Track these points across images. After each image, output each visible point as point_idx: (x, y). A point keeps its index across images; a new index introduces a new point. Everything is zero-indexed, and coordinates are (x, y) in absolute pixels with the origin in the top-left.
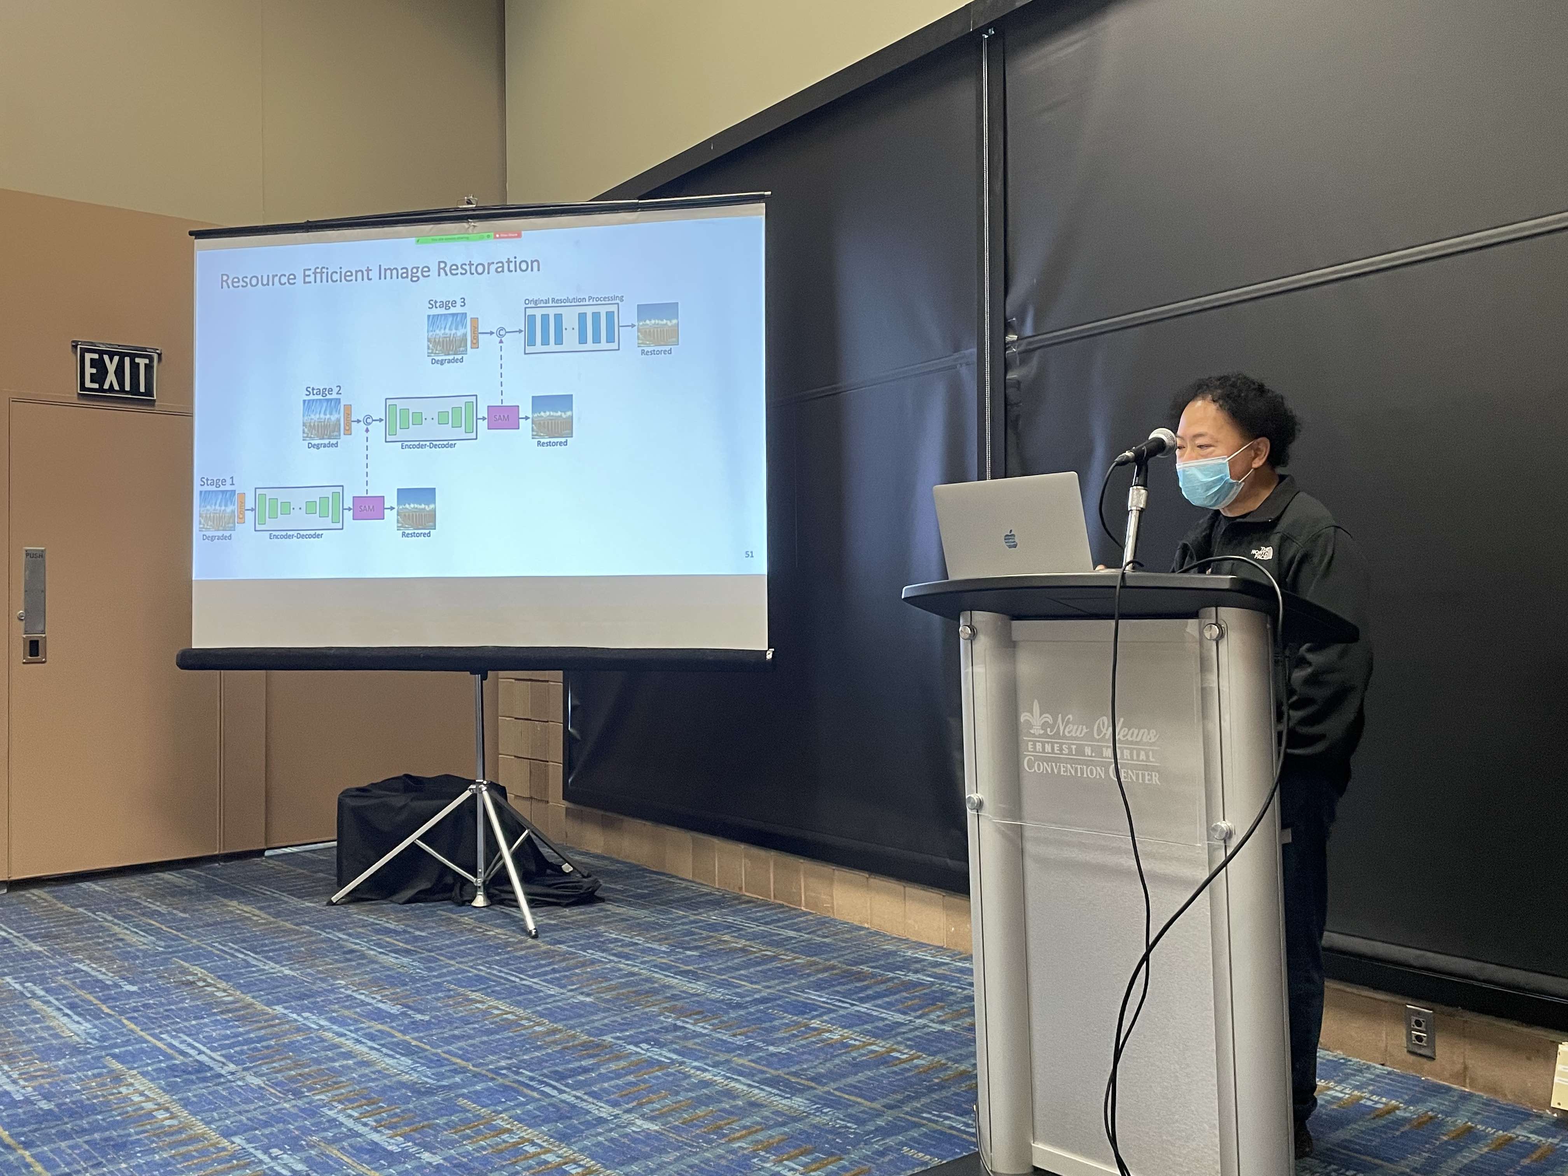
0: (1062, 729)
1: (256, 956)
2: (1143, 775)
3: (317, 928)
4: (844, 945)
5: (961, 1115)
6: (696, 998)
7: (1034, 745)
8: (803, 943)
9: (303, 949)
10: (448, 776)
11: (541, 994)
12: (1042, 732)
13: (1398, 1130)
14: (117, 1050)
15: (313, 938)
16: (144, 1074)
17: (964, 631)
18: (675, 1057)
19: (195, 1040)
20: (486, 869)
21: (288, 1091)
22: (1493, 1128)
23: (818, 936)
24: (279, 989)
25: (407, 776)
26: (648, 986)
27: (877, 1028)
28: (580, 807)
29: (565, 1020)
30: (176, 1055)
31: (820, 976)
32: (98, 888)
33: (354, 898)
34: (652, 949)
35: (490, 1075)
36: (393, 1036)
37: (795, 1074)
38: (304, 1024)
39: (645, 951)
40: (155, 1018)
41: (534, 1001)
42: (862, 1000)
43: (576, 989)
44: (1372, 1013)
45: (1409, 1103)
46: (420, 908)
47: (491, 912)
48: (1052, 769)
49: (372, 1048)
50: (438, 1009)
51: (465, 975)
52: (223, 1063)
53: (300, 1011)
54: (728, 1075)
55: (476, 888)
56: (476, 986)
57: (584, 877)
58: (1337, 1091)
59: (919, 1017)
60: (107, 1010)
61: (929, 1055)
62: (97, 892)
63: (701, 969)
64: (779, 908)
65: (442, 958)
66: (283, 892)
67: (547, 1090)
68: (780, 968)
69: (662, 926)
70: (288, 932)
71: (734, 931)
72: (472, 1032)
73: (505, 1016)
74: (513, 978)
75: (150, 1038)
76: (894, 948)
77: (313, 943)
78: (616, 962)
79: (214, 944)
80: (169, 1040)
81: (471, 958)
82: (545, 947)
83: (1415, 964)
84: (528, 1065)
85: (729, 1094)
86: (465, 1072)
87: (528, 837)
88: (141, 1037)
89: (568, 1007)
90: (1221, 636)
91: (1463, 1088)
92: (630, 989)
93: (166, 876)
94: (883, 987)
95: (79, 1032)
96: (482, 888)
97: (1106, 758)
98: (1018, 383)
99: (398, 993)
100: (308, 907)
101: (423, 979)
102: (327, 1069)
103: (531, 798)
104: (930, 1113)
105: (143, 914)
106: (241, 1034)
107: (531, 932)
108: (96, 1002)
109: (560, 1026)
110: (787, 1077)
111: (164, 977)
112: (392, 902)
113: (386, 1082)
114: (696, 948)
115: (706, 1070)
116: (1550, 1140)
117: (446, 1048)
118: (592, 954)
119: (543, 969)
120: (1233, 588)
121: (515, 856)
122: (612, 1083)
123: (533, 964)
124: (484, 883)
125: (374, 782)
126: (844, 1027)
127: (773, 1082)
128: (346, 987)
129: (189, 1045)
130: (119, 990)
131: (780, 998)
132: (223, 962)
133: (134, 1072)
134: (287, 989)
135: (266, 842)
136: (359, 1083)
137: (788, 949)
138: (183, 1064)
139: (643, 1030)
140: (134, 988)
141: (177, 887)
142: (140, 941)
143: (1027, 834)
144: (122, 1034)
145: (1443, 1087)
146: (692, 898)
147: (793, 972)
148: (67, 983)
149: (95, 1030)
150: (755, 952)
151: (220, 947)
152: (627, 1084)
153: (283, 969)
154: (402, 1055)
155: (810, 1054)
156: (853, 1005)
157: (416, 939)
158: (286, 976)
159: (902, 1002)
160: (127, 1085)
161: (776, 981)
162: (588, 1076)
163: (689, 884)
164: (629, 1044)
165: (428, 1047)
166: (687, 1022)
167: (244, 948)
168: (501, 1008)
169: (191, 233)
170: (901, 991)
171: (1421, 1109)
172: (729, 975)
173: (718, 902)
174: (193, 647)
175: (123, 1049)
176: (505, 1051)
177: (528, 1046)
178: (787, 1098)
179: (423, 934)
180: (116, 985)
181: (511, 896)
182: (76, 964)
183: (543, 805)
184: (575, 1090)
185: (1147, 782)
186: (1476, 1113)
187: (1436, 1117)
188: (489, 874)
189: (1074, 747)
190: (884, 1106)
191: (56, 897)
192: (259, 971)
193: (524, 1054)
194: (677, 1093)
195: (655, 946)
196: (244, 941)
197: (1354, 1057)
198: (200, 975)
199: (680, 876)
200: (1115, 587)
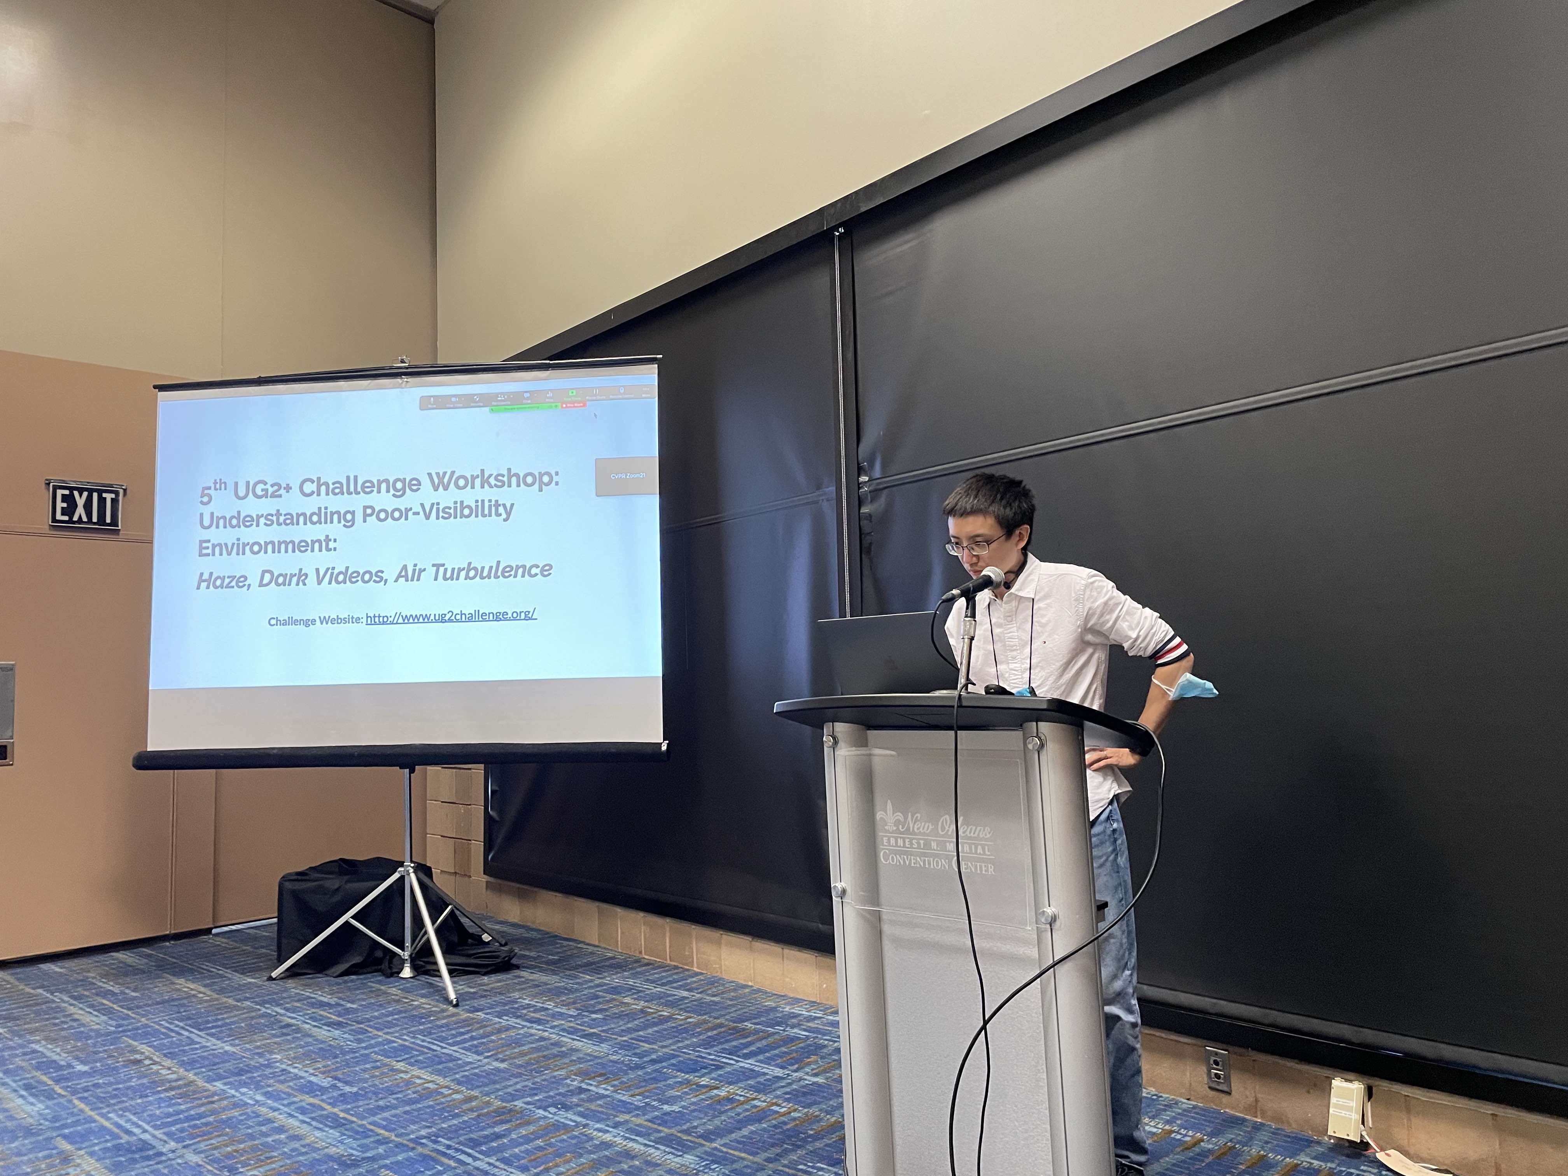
0: (911, 826)
1: (199, 1033)
2: (981, 867)
3: (257, 1003)
4: (731, 1003)
5: (831, 1166)
6: (600, 1061)
7: (889, 840)
8: (695, 1003)
9: (243, 1025)
10: (378, 858)
11: (460, 1062)
12: (895, 828)
13: (1203, 1161)
14: (67, 1131)
15: (254, 1014)
16: (92, 1154)
17: (827, 739)
18: (579, 1119)
19: (139, 1119)
20: (413, 941)
21: (224, 1167)
22: (1282, 1156)
23: (708, 995)
24: (220, 1066)
25: (341, 859)
26: (555, 1050)
27: (758, 1083)
28: (499, 881)
29: (480, 1086)
30: (122, 1134)
31: (709, 1034)
32: (57, 970)
33: (292, 973)
34: (561, 1014)
35: (412, 1145)
36: (324, 1109)
37: (687, 1132)
38: (241, 1100)
39: (554, 1016)
40: (104, 1098)
41: (454, 1069)
42: (746, 1056)
43: (492, 1055)
44: (1178, 1055)
45: (1211, 1135)
46: (352, 981)
47: (416, 983)
48: (904, 862)
49: (304, 1122)
50: (365, 1081)
51: (390, 1045)
52: (165, 1142)
53: (238, 1086)
54: (627, 1135)
55: (403, 961)
56: (401, 1056)
57: (501, 945)
58: (1151, 1126)
59: (796, 1071)
60: (60, 1091)
61: (804, 1107)
62: (56, 972)
63: (603, 1031)
64: (674, 969)
65: (370, 1030)
66: (227, 968)
67: (463, 1157)
68: (673, 1027)
69: (571, 991)
70: (229, 1008)
71: (634, 994)
72: (395, 1102)
73: (426, 1085)
74: (435, 1047)
75: (97, 1118)
76: (774, 1005)
77: (252, 1018)
78: (528, 1028)
79: (161, 1021)
80: (117, 1119)
81: (398, 1028)
82: (465, 1015)
83: (1211, 1011)
84: (446, 1133)
85: (628, 1155)
86: (387, 1143)
87: (452, 913)
88: (90, 1116)
89: (484, 1074)
90: (1042, 746)
91: (1256, 1119)
92: (540, 1054)
93: (120, 955)
94: (764, 1042)
95: (33, 1113)
96: (409, 961)
97: (949, 851)
98: (869, 516)
99: (328, 1066)
100: (250, 983)
101: (352, 1051)
102: (261, 1145)
103: (456, 873)
104: (806, 1165)
105: (97, 995)
106: (182, 1111)
107: (452, 1001)
108: (50, 1082)
109: (475, 1093)
110: (679, 1135)
111: (114, 1056)
112: (327, 975)
113: (315, 1155)
114: (600, 1011)
115: (608, 1131)
116: (1329, 1165)
117: (372, 1119)
118: (507, 1020)
119: (463, 1037)
120: (1051, 708)
121: (438, 932)
122: (522, 1148)
123: (454, 1032)
124: (411, 956)
125: (313, 865)
126: (730, 1083)
127: (667, 1141)
128: (281, 1061)
129: (134, 1123)
130: (71, 1070)
131: (674, 1056)
132: (169, 1040)
133: (82, 1152)
134: (227, 1065)
135: (214, 921)
136: (290, 1157)
137: (681, 1009)
138: (128, 1143)
139: (551, 1094)
140: (85, 1068)
141: (130, 966)
142: (94, 1021)
143: (884, 917)
144: (72, 1114)
145: (1238, 1118)
146: (598, 962)
147: (686, 1031)
148: (24, 1064)
149: (47, 1111)
150: (653, 1013)
151: (167, 1025)
152: (535, 1149)
153: (223, 1045)
154: (331, 1127)
155: (700, 1111)
156: (737, 1061)
157: (348, 1011)
158: (226, 1052)
159: (781, 1057)
160: (75, 1166)
161: (670, 1041)
162: (501, 1143)
163: (596, 949)
164: (539, 1108)
165: (354, 1119)
166: (591, 1085)
167: (190, 1026)
168: (423, 1077)
169: (155, 387)
170: (779, 1047)
171: (1222, 1141)
172: (629, 1036)
173: (619, 966)
174: (148, 750)
175: (72, 1130)
176: (426, 1120)
177: (446, 1114)
178: (680, 1156)
179: (354, 1006)
180: (69, 1066)
181: (434, 967)
182: (33, 1045)
183: (467, 879)
184: (488, 1156)
185: (984, 872)
186: (1267, 1143)
187: (1234, 1147)
188: (415, 948)
189: (922, 842)
190: (765, 1160)
191: (18, 979)
192: (201, 1047)
193: (443, 1123)
194: (581, 1155)
195: (564, 1010)
196: (189, 1018)
197: (1164, 1093)
198: (147, 1054)
199: (587, 941)
200: (953, 707)
